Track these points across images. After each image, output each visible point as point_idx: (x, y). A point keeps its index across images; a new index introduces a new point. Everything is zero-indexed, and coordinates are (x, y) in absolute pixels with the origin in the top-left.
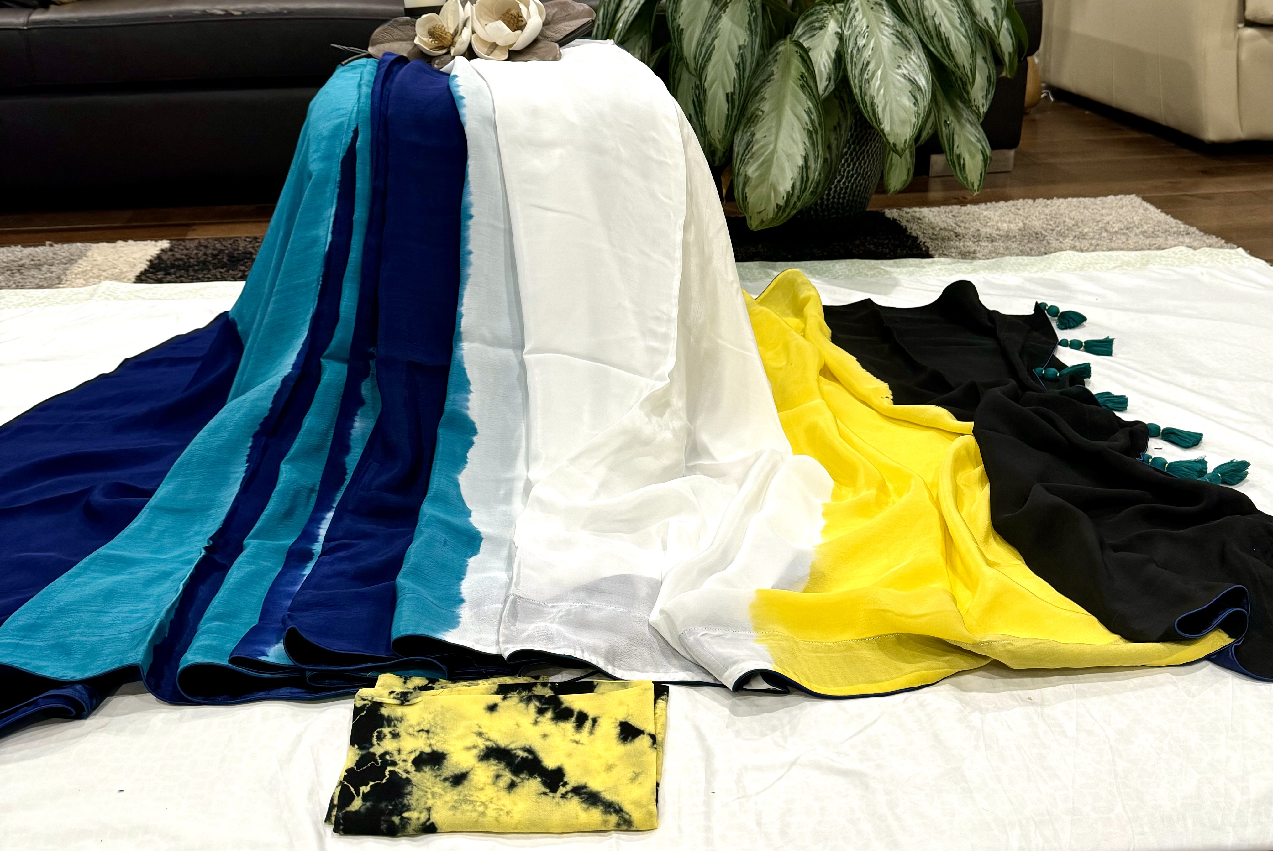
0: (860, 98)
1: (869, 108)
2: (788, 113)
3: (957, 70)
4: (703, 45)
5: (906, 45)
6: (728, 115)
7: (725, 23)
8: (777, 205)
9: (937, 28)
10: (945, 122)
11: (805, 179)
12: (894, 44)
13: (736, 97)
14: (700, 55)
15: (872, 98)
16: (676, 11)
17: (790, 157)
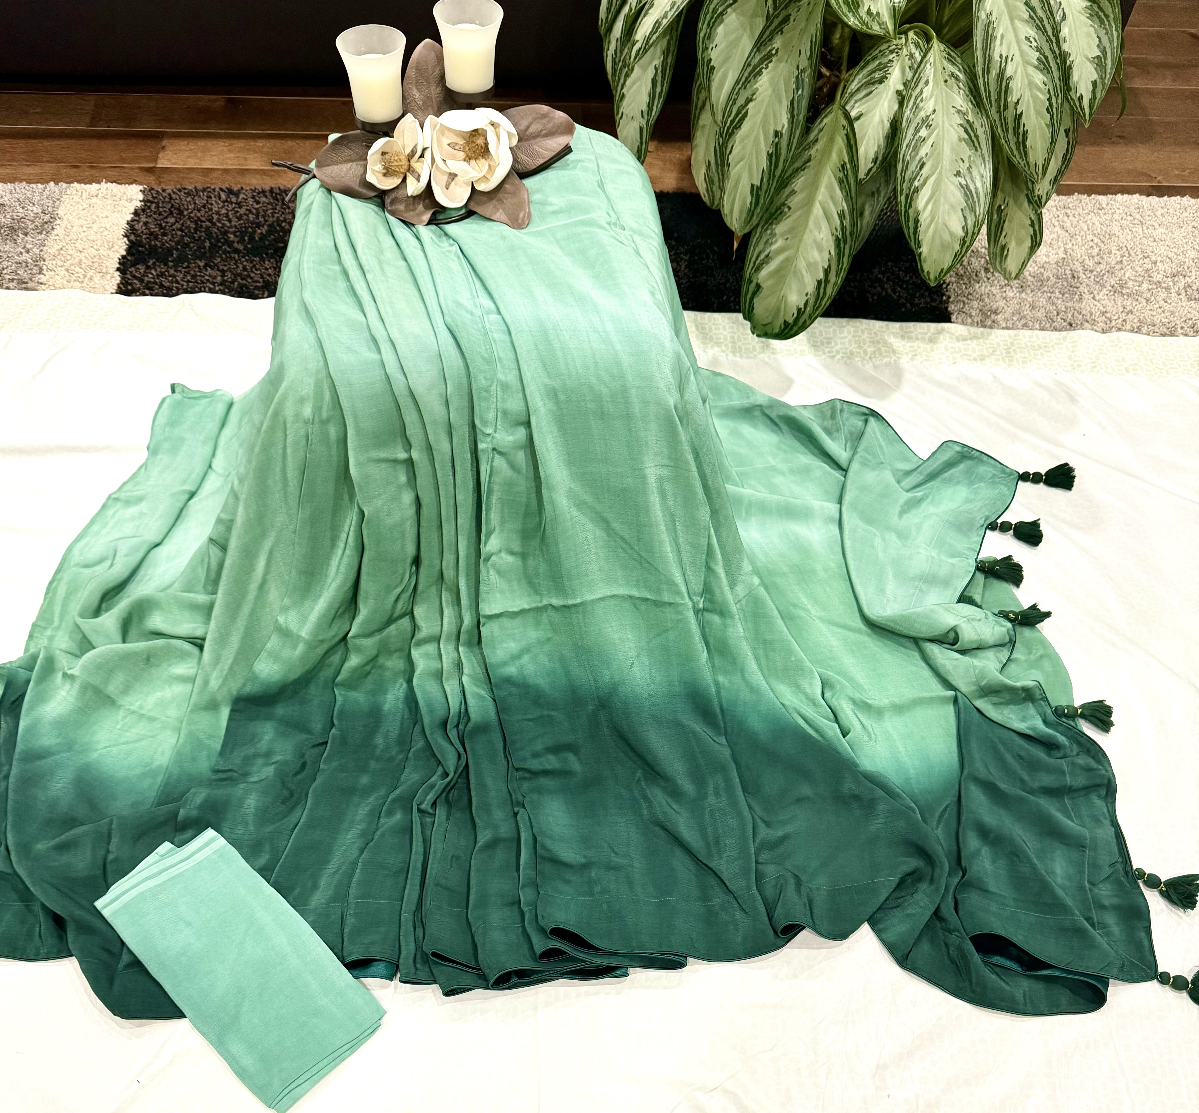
0: (903, 209)
2: (817, 210)
3: (1026, 168)
5: (973, 142)
7: (765, 83)
8: (785, 321)
9: (1017, 118)
11: (821, 295)
15: (917, 212)
17: (811, 266)
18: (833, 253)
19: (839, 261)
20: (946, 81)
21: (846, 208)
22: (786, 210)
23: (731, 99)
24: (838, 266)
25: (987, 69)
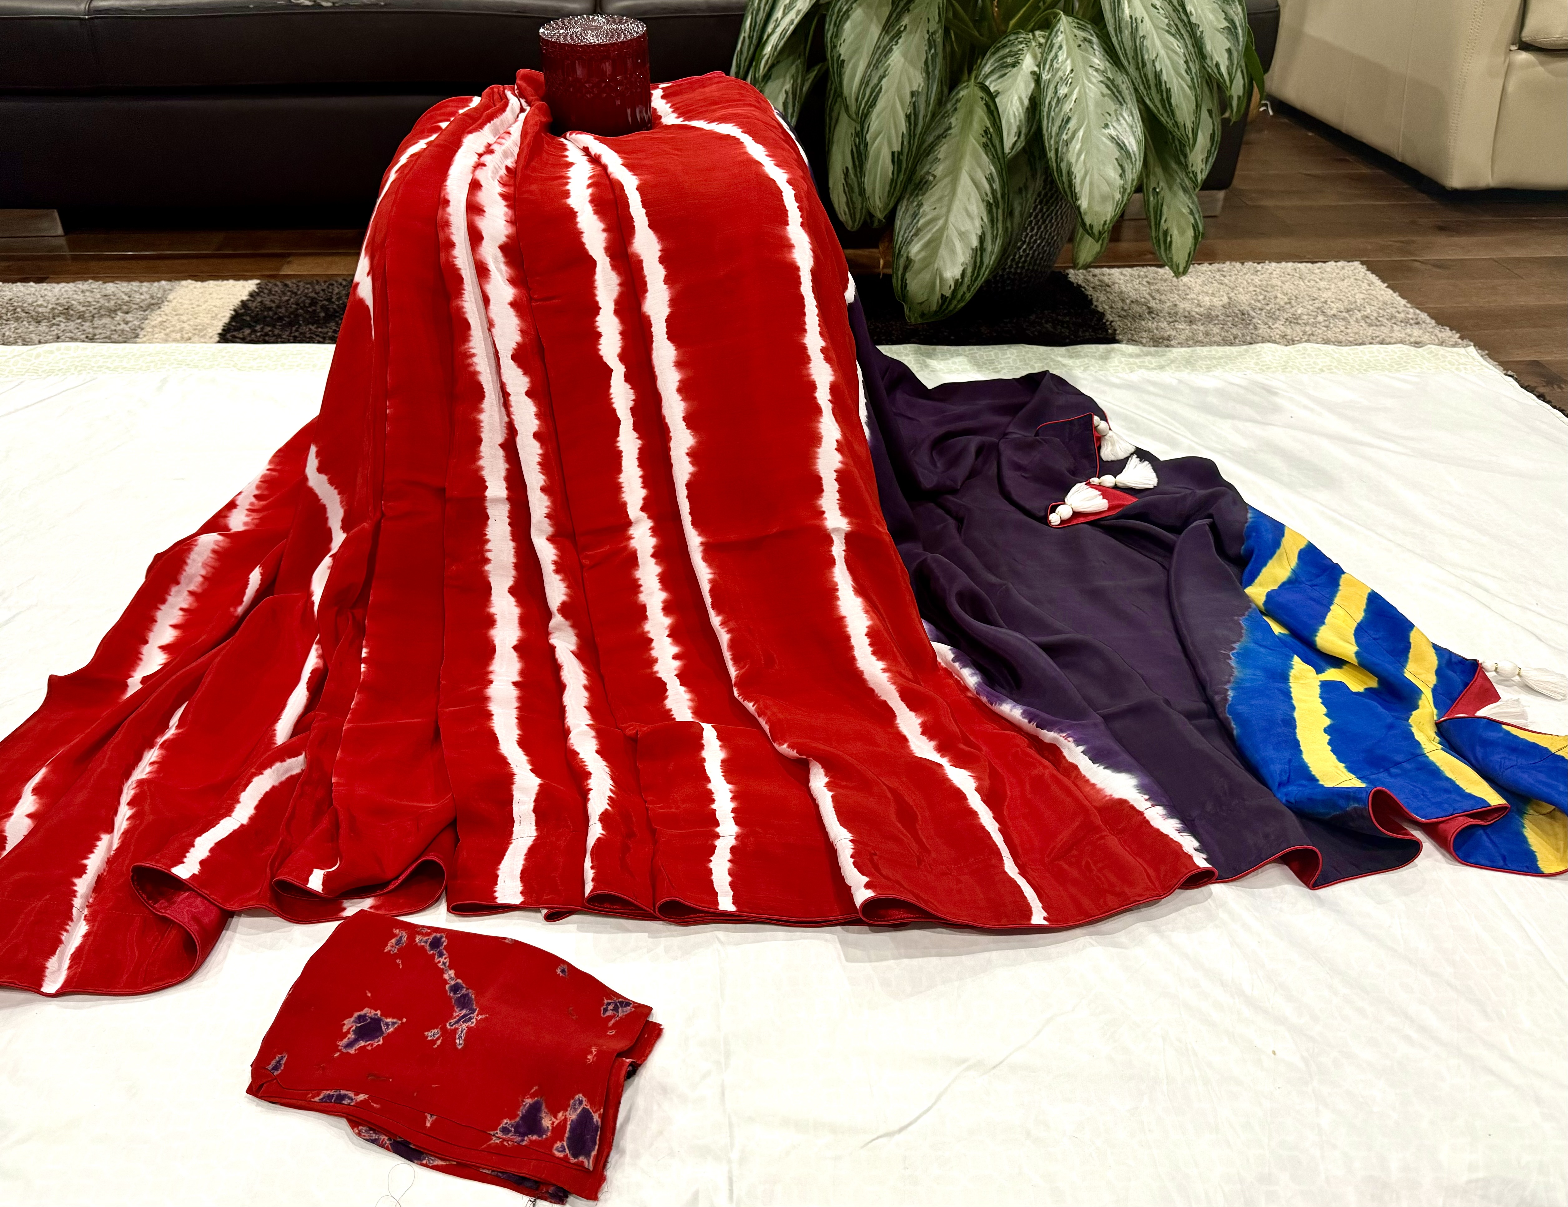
0: (1054, 165)
1: (1065, 178)
2: (965, 180)
3: (1176, 130)
4: (867, 85)
5: (1117, 97)
6: (892, 180)
7: (896, 58)
8: (942, 295)
9: (1158, 76)
10: (1154, 189)
11: (978, 264)
12: (1103, 95)
13: (904, 158)
14: (863, 98)
15: (1069, 165)
16: (836, 36)
17: (962, 235)
18: (985, 220)
19: (992, 227)
20: (1080, 46)
21: (994, 170)
22: (931, 178)
23: (865, 82)
24: (992, 233)
25: (1119, 30)
